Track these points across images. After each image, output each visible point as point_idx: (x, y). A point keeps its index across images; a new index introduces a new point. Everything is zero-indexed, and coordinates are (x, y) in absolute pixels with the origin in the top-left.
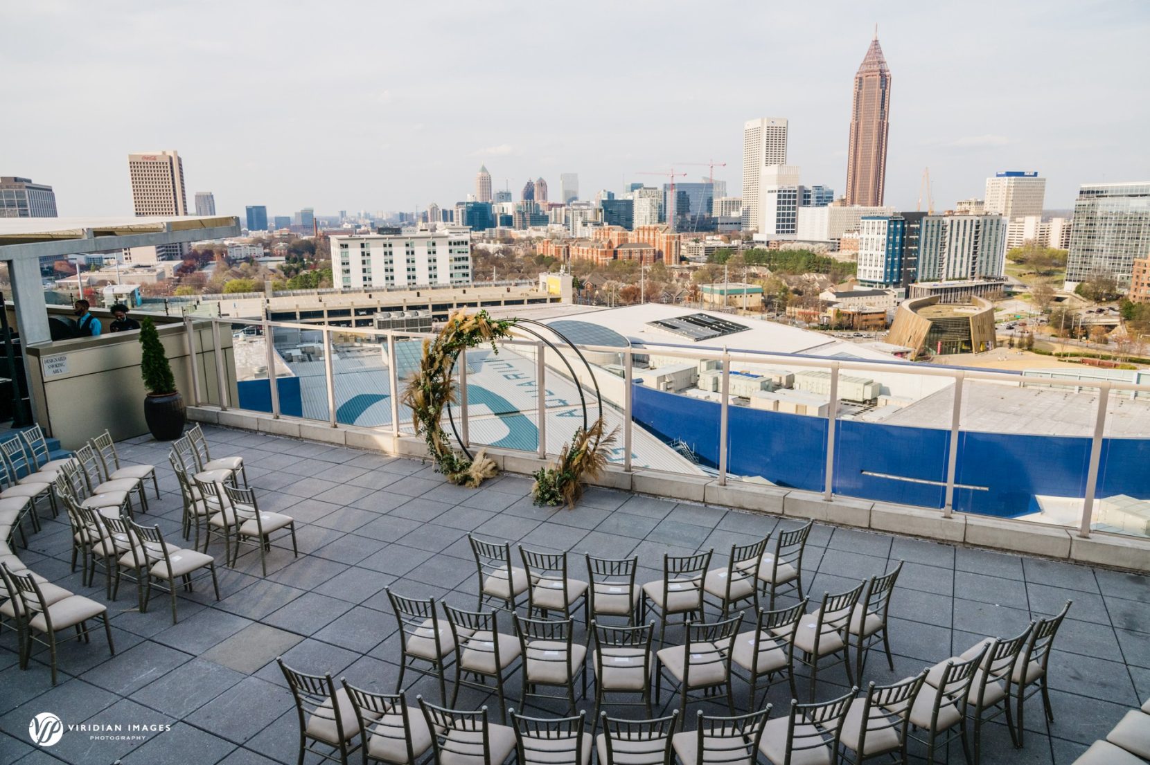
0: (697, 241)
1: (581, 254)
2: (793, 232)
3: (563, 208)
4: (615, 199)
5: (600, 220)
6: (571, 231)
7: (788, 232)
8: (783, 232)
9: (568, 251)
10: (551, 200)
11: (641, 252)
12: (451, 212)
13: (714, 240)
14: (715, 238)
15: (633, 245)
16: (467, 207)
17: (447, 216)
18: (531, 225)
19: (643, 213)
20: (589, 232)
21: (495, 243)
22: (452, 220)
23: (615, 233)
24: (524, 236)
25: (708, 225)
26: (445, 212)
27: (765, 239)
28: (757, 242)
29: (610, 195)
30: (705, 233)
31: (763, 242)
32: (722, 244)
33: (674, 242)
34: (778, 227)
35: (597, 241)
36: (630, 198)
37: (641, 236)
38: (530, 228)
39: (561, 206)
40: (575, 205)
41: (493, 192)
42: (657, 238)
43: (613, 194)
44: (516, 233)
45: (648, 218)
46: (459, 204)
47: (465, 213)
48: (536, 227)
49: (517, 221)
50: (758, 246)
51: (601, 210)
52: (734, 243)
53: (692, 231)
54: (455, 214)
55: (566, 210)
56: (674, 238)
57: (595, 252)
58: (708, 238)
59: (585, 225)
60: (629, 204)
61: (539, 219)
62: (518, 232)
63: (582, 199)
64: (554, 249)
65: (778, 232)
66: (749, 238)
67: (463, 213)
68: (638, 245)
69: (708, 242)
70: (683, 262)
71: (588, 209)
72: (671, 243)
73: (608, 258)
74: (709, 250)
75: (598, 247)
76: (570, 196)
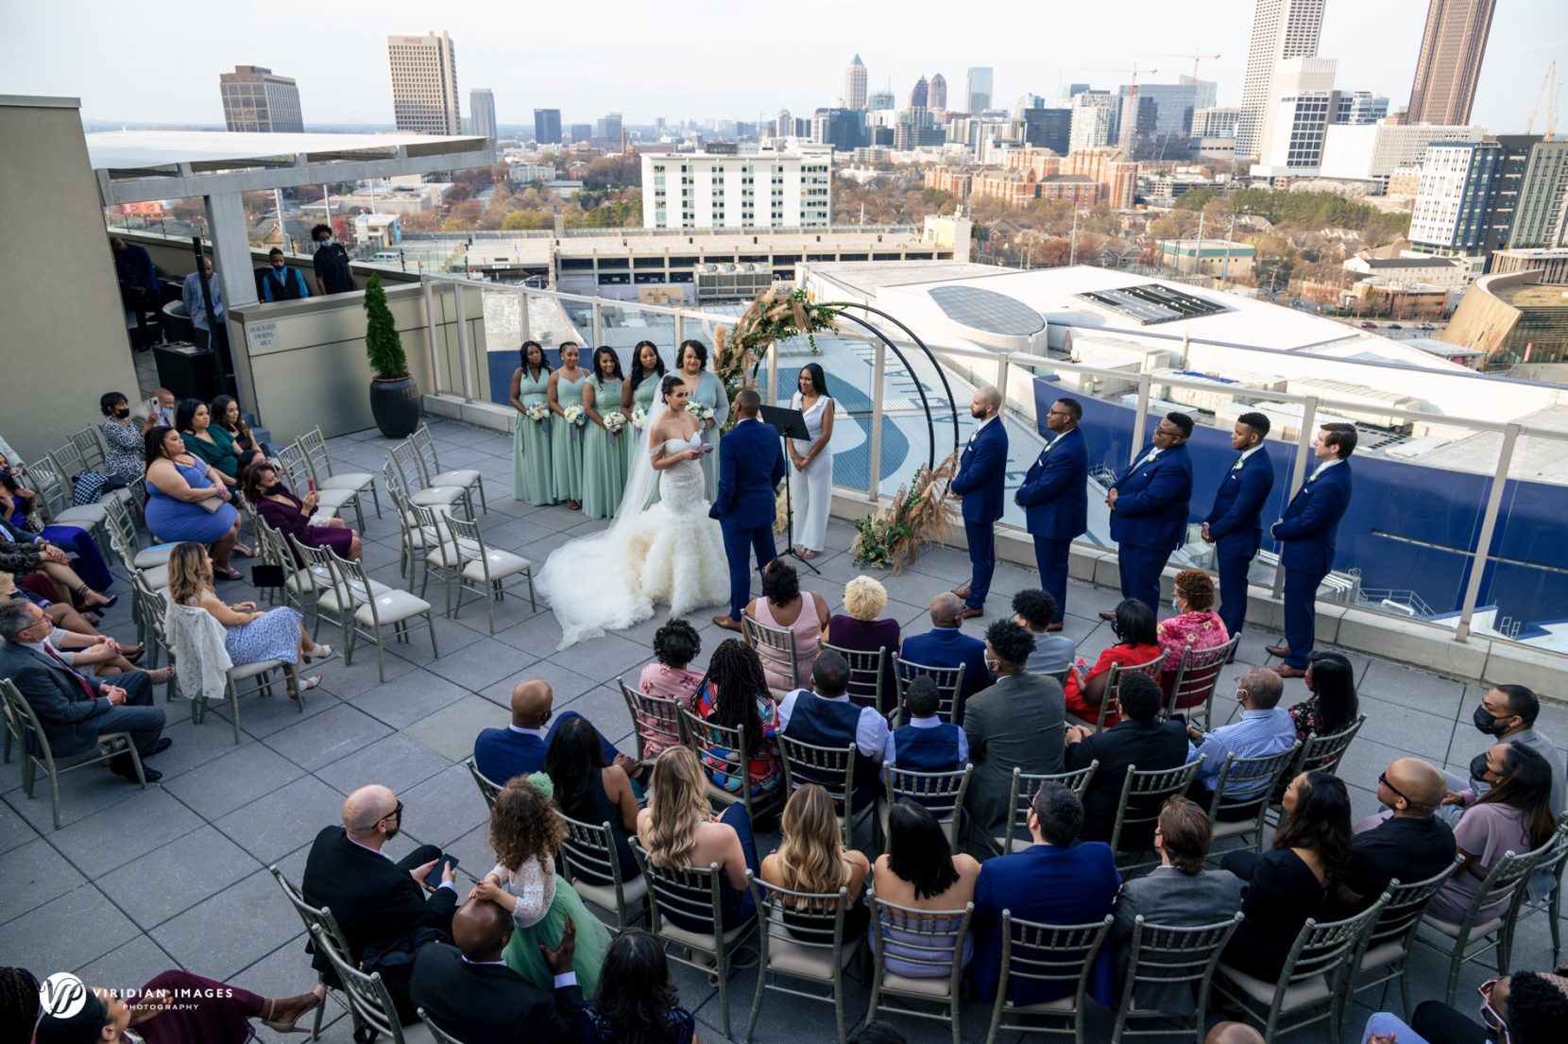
0: (1162, 174)
1: (988, 189)
2: (1314, 164)
3: (968, 120)
4: (1046, 107)
5: (1020, 139)
6: (976, 155)
7: (1306, 164)
8: (1298, 163)
9: (970, 184)
10: (951, 107)
11: (1077, 188)
12: (809, 122)
13: (1189, 174)
14: (1191, 169)
15: (1064, 178)
16: (831, 116)
17: (802, 128)
18: (920, 144)
19: (1084, 130)
20: (1003, 157)
21: (867, 169)
22: (809, 135)
23: (1040, 160)
24: (908, 161)
25: (1184, 151)
26: (799, 122)
27: (1269, 175)
28: (1255, 178)
29: (1039, 102)
30: (1175, 162)
31: (1265, 178)
32: (1201, 180)
33: (1127, 175)
34: (1291, 155)
35: (1013, 170)
36: (1067, 106)
37: (1079, 165)
38: (918, 148)
39: (965, 116)
40: (985, 115)
41: (868, 94)
42: (1102, 168)
43: (1043, 101)
44: (897, 156)
45: (1092, 138)
46: (820, 111)
47: (828, 123)
48: (926, 148)
49: (899, 138)
50: (1256, 185)
51: (1022, 124)
52: (1220, 178)
53: (1157, 158)
54: (813, 125)
55: (972, 123)
56: (1128, 168)
57: (1009, 186)
58: (1179, 169)
59: (997, 145)
60: (1066, 115)
61: (932, 136)
62: (900, 154)
63: (996, 105)
64: (949, 180)
65: (1290, 164)
66: (1243, 171)
67: (824, 125)
68: (1073, 178)
69: (1179, 176)
70: (1139, 206)
71: (1004, 122)
72: (1122, 177)
73: (1027, 196)
74: (1179, 189)
75: (1013, 180)
76: (979, 101)
